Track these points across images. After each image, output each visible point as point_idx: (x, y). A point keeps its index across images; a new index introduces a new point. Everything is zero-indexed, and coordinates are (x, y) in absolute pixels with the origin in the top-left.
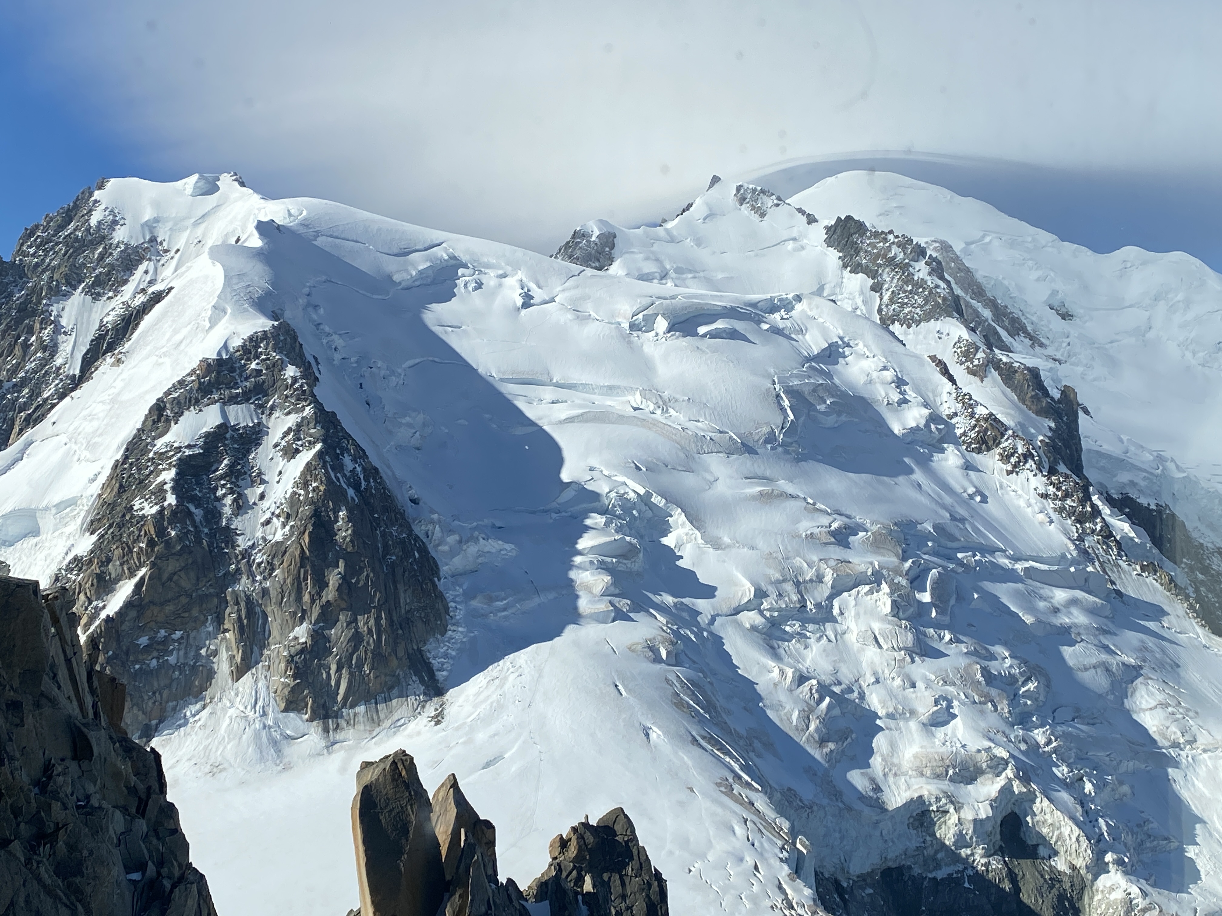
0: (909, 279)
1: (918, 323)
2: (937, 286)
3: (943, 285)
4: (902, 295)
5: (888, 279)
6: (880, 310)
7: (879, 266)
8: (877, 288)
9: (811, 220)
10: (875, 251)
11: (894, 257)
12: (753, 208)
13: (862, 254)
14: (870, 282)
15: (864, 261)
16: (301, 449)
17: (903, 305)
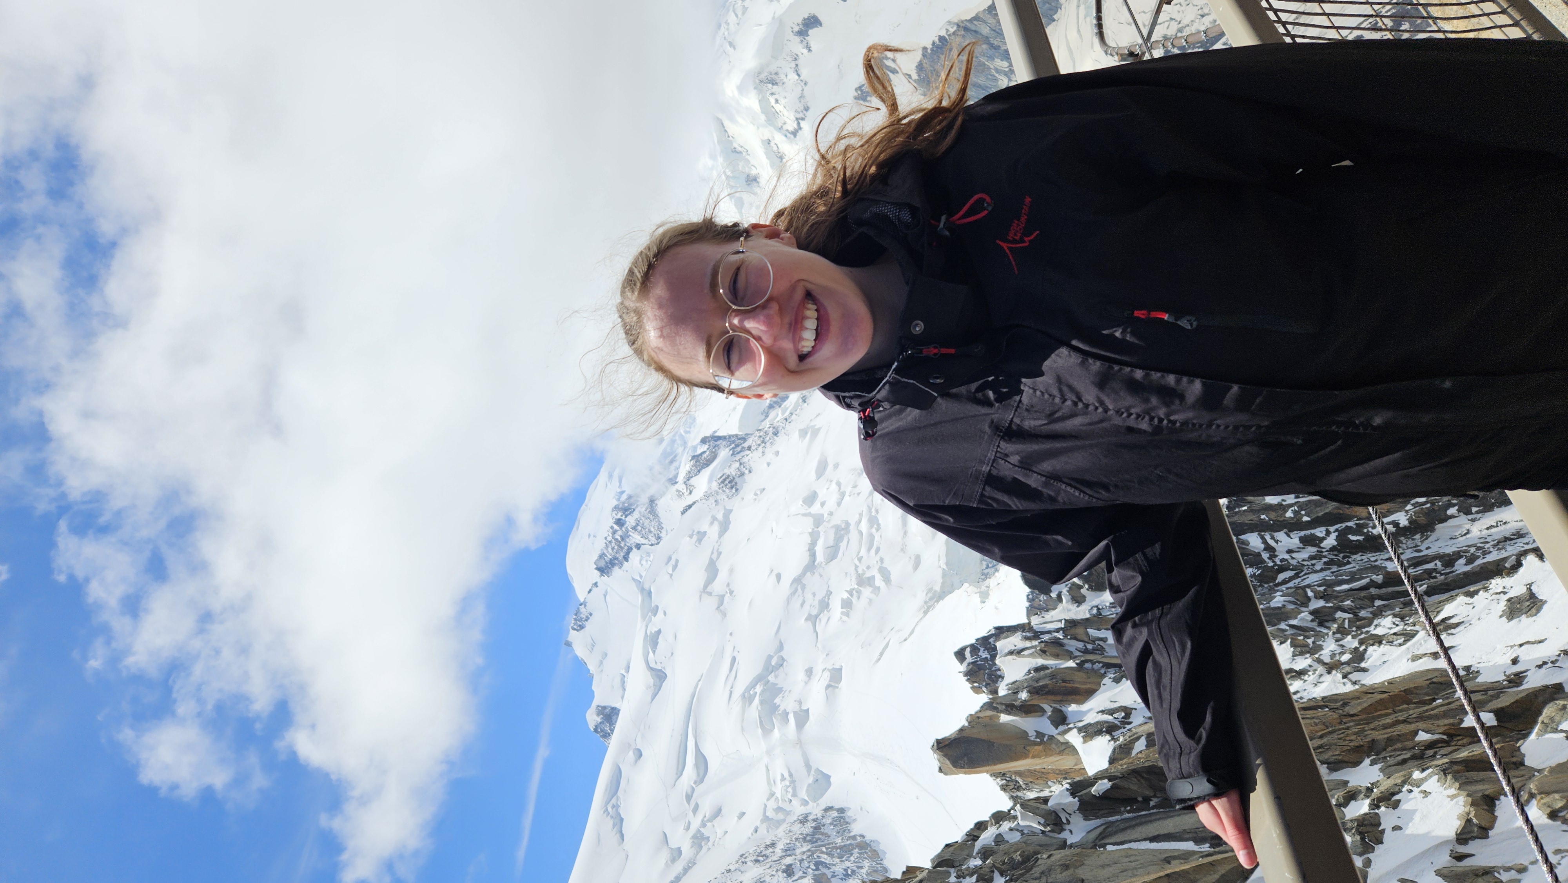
0: (634, 528)
1: (660, 523)
4: (643, 532)
5: (634, 540)
6: (652, 545)
7: (625, 545)
8: (638, 546)
9: (596, 584)
10: (616, 547)
11: (621, 536)
12: (586, 620)
13: (617, 555)
14: (634, 550)
15: (622, 554)
17: (650, 532)
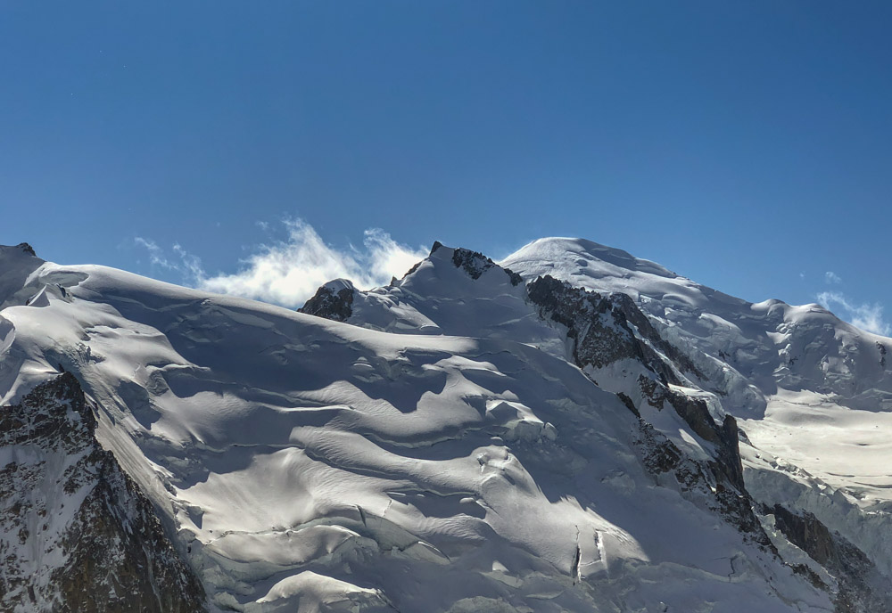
0: (598, 328)
1: (607, 364)
2: (622, 333)
3: (626, 332)
4: (593, 341)
5: (581, 328)
6: (576, 353)
7: (575, 317)
8: (572, 335)
10: (570, 304)
11: (586, 310)
12: (467, 268)
13: (559, 307)
14: (567, 329)
15: (562, 313)
16: (81, 484)
17: (595, 350)
